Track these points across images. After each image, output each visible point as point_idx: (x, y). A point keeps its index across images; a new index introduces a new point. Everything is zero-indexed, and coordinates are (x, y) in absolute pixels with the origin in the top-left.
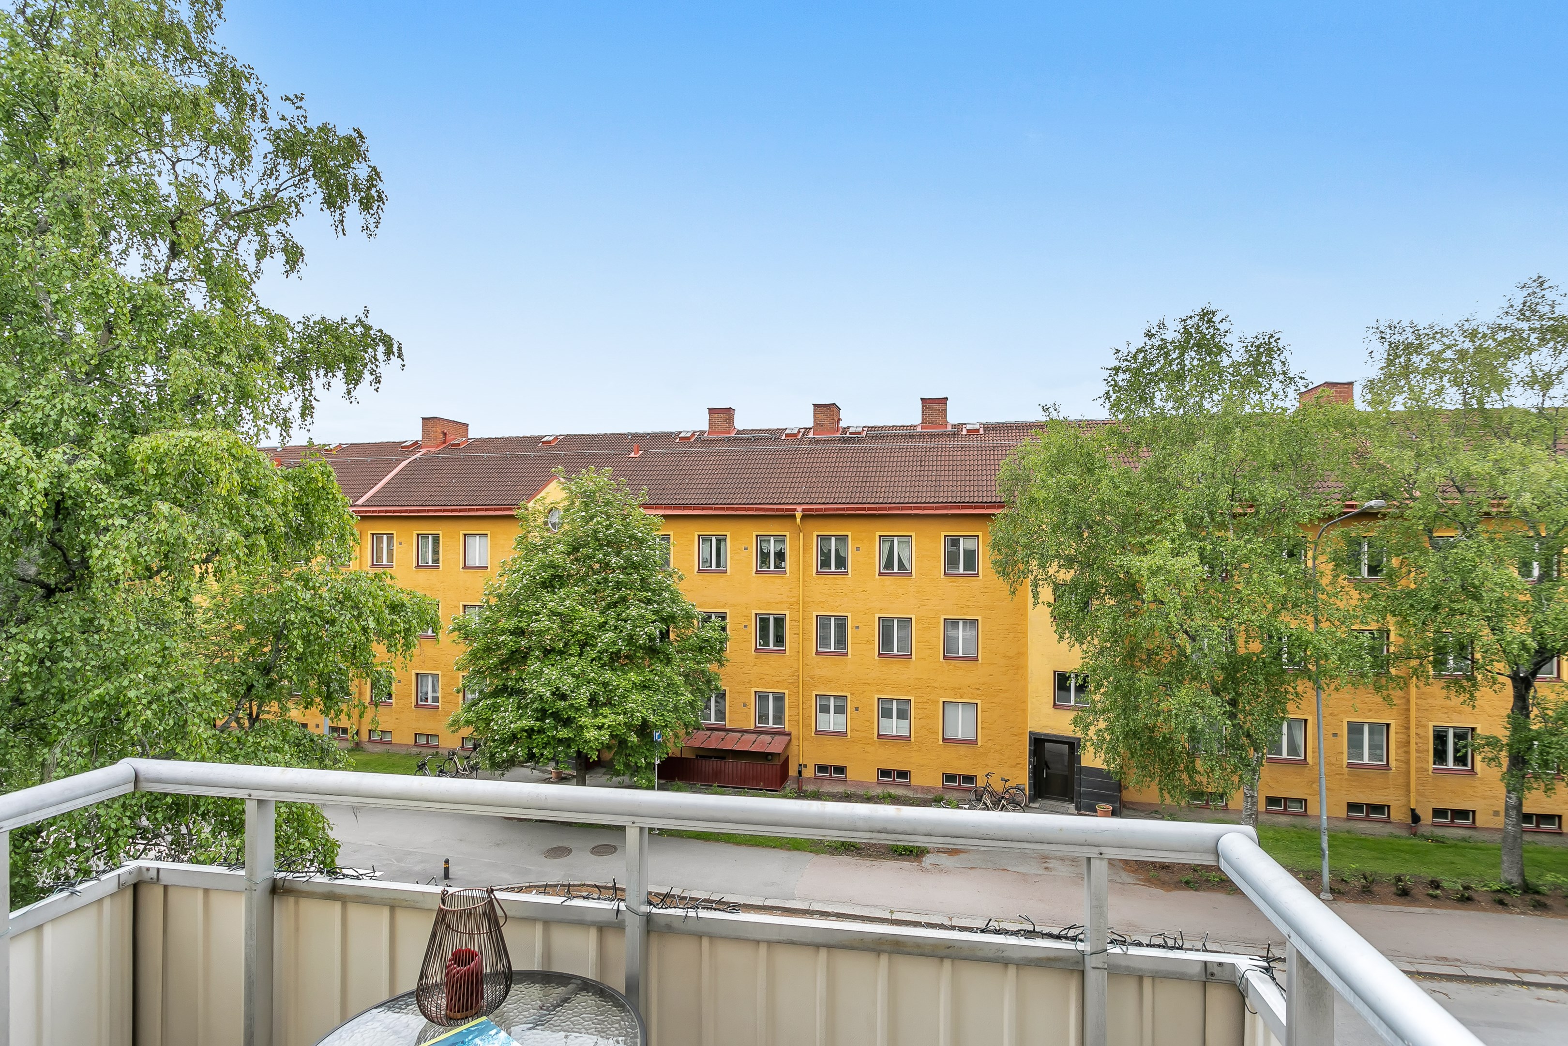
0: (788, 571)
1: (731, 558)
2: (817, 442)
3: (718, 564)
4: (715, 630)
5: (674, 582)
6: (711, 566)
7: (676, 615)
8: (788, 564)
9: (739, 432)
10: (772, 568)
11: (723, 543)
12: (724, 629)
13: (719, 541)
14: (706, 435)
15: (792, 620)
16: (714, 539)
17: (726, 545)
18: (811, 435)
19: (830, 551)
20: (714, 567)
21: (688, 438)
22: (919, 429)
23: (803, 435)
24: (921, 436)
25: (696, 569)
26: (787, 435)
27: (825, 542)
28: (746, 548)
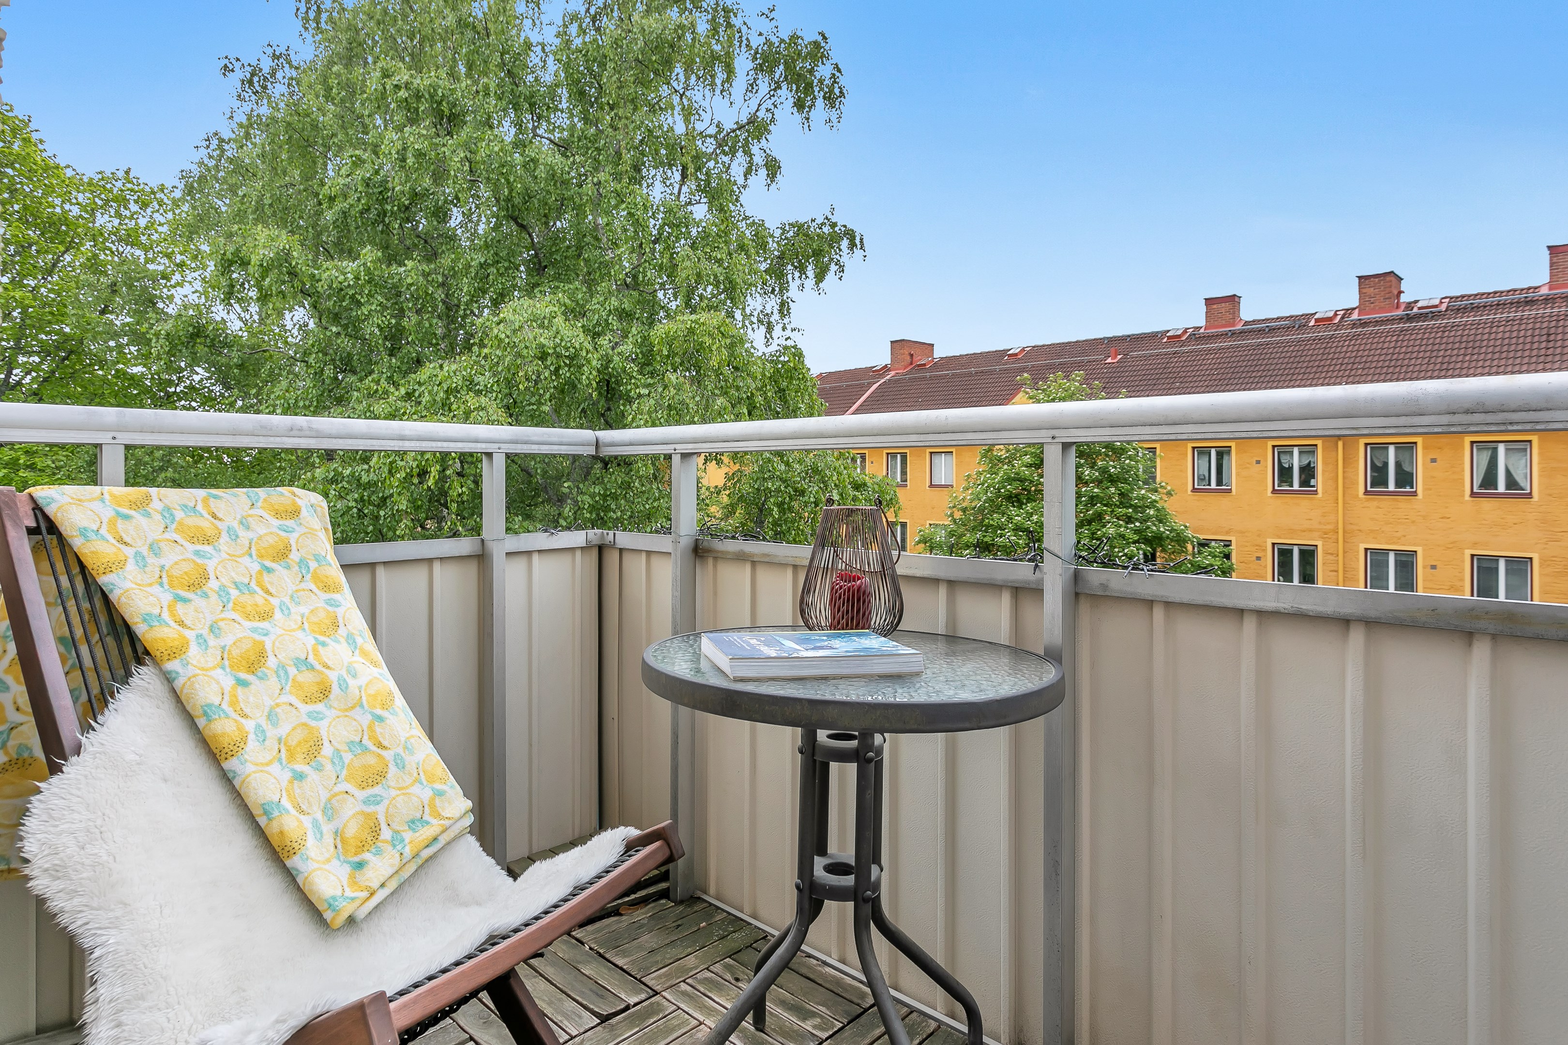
0: (1320, 491)
1: (1238, 474)
2: (1364, 324)
3: (1219, 482)
4: (1214, 557)
5: (1161, 499)
6: (1209, 485)
7: (1164, 535)
8: (1319, 481)
9: (1247, 323)
10: (1296, 486)
11: (1226, 457)
12: (1228, 556)
13: (1220, 455)
14: (1202, 331)
15: (1326, 553)
16: (1213, 452)
17: (1230, 460)
18: (1355, 316)
19: (1386, 464)
20: (1213, 485)
21: (1179, 336)
22: (1545, 291)
23: (1343, 318)
24: (1548, 300)
25: (1190, 487)
26: (1317, 320)
27: (1378, 453)
28: (1258, 462)
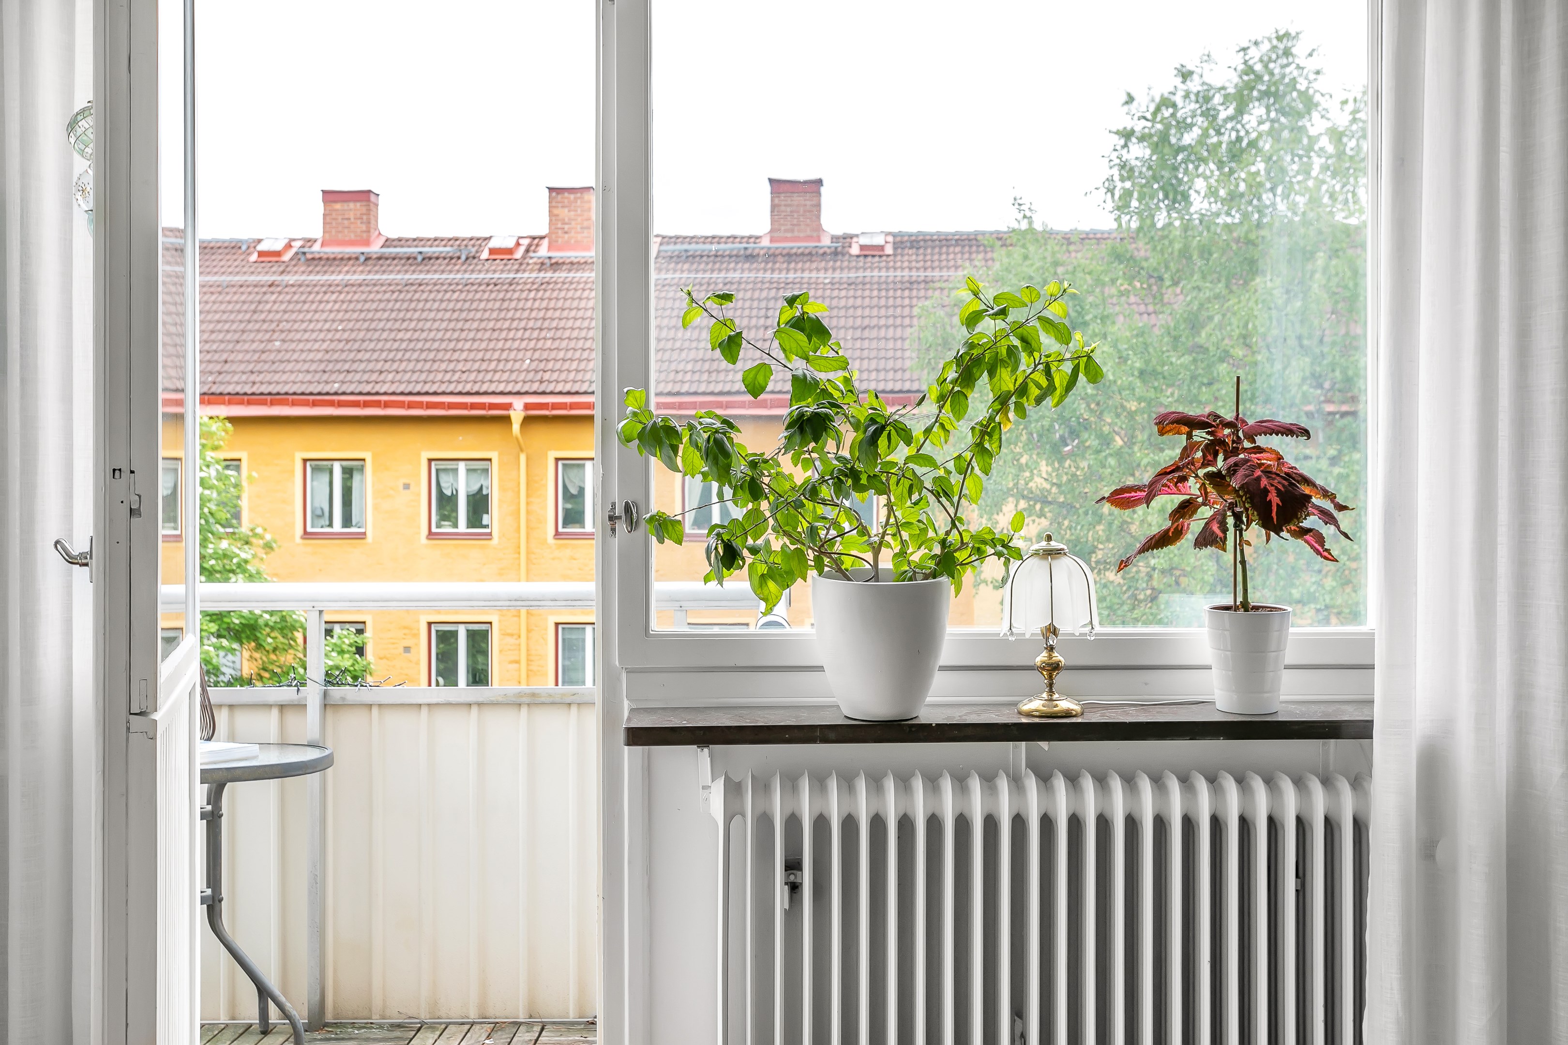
0: (495, 534)
1: (376, 507)
2: (556, 266)
3: (347, 521)
4: (342, 652)
5: (254, 556)
6: (331, 525)
7: (261, 622)
8: (494, 517)
9: (388, 243)
10: (462, 527)
11: (356, 477)
12: (360, 651)
13: (348, 473)
14: (317, 247)
15: (505, 634)
16: (337, 468)
17: (363, 482)
18: (543, 251)
19: (582, 490)
20: (337, 527)
21: (278, 254)
22: (765, 242)
23: (527, 251)
24: (771, 256)
25: (299, 531)
26: (492, 251)
27: (573, 473)
28: (407, 487)
